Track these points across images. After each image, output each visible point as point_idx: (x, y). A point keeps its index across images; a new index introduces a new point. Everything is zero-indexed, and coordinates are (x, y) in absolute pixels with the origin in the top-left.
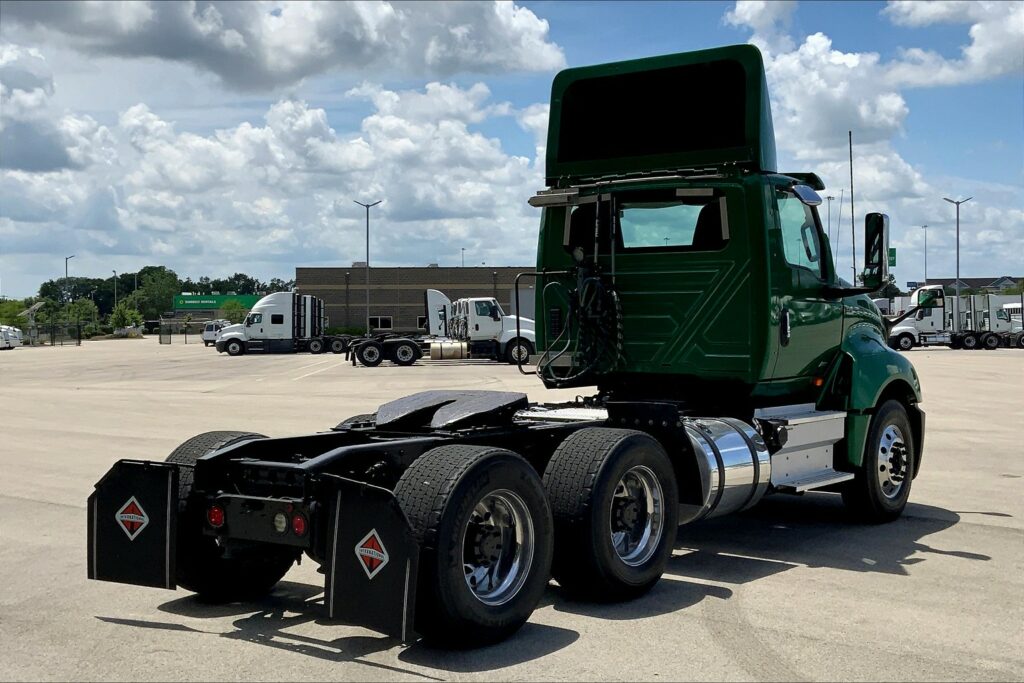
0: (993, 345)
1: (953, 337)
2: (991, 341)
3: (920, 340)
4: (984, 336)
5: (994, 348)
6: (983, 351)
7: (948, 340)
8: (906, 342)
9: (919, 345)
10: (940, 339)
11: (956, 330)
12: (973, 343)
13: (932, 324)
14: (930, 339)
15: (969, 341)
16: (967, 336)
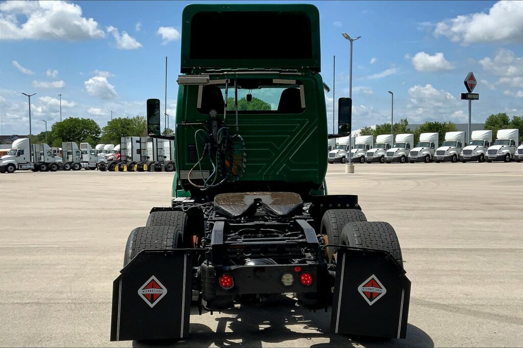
0: (54, 169)
1: (35, 165)
2: (54, 167)
3: (18, 167)
4: (50, 164)
5: (55, 171)
6: (50, 172)
7: (32, 167)
8: (11, 168)
9: (18, 169)
10: (28, 166)
11: (35, 161)
12: (45, 168)
13: (24, 159)
14: (24, 167)
15: (43, 167)
16: (42, 164)
